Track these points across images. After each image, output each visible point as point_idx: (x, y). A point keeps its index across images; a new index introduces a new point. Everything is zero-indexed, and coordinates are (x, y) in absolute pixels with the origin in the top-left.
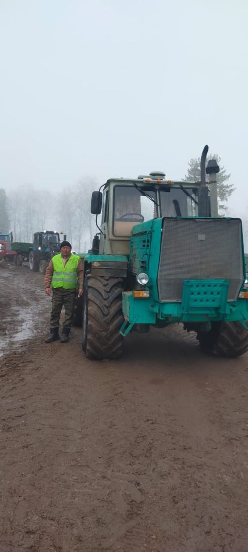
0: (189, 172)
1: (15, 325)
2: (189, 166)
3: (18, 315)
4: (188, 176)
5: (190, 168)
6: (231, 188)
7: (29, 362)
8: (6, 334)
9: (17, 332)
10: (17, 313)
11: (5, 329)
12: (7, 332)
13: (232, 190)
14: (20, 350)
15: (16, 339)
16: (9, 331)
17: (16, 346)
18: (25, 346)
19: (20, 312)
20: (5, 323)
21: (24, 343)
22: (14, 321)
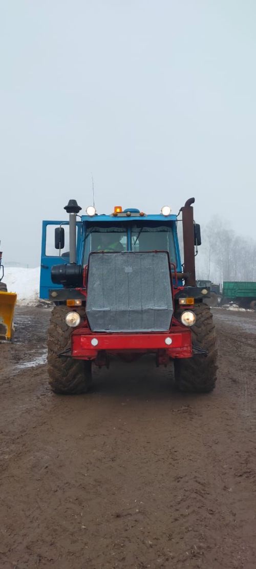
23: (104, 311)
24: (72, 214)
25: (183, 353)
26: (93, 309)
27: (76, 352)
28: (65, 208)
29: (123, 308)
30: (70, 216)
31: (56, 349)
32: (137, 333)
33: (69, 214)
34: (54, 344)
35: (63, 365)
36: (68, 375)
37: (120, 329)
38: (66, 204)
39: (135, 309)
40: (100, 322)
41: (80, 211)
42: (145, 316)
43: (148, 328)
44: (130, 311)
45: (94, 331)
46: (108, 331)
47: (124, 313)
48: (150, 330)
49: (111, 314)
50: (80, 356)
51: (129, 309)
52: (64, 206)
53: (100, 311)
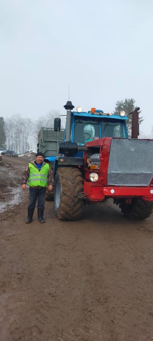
0: (116, 109)
1: (10, 196)
2: (116, 105)
3: (11, 192)
4: (115, 111)
5: (116, 106)
6: (141, 119)
7: (18, 214)
8: (5, 201)
9: (11, 200)
10: (11, 190)
11: (4, 199)
12: (6, 200)
13: (142, 121)
14: (13, 209)
15: (10, 204)
16: (7, 199)
17: (11, 207)
18: (16, 206)
19: (12, 190)
20: (4, 195)
21: (15, 206)
22: (9, 195)
23: (117, 173)
24: (69, 110)
25: (150, 198)
26: (112, 172)
27: (92, 196)
28: (64, 107)
29: (128, 172)
30: (67, 111)
31: (69, 194)
32: (133, 187)
33: (66, 110)
34: (67, 191)
35: (72, 204)
36: (74, 210)
37: (123, 184)
38: (65, 104)
39: (134, 173)
40: (113, 179)
41: (74, 109)
42: (138, 177)
43: (138, 184)
44: (131, 174)
45: (109, 184)
46: (116, 185)
47: (127, 174)
48: (139, 185)
49: (121, 175)
50: (95, 199)
51: (131, 173)
52: (64, 105)
53: (115, 173)
